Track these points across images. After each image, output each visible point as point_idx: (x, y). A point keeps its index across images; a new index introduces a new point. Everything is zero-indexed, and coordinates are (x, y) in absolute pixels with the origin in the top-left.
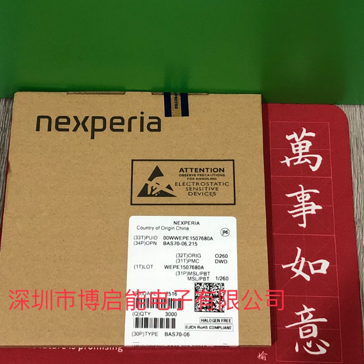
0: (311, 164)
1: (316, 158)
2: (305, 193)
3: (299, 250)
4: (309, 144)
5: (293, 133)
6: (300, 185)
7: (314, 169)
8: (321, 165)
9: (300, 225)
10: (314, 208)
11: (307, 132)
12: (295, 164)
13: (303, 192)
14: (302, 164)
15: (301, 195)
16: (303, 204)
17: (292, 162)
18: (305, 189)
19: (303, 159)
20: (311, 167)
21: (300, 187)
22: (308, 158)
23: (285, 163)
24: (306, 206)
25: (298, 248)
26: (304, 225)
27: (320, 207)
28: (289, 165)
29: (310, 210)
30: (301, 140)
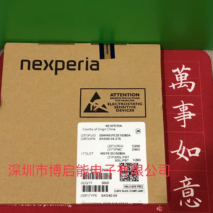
0: (188, 88)
1: (191, 84)
2: (185, 106)
3: (182, 142)
4: (187, 75)
5: (177, 69)
6: (182, 101)
7: (190, 90)
8: (194, 88)
9: (182, 126)
10: (191, 115)
11: (185, 68)
12: (178, 87)
13: (183, 105)
14: (182, 87)
15: (182, 107)
16: (184, 113)
17: (176, 86)
18: (184, 104)
19: (183, 85)
20: (188, 89)
21: (182, 102)
22: (186, 84)
23: (172, 87)
24: (185, 114)
25: (181, 140)
26: (184, 126)
27: (194, 115)
28: (174, 88)
29: (188, 116)
30: (182, 73)
